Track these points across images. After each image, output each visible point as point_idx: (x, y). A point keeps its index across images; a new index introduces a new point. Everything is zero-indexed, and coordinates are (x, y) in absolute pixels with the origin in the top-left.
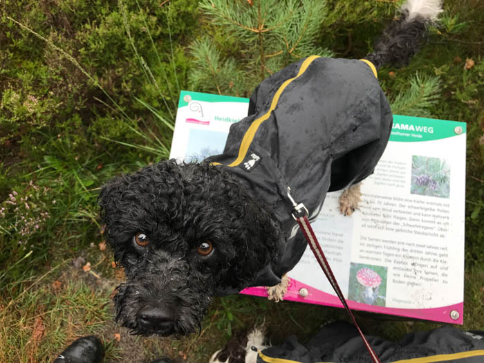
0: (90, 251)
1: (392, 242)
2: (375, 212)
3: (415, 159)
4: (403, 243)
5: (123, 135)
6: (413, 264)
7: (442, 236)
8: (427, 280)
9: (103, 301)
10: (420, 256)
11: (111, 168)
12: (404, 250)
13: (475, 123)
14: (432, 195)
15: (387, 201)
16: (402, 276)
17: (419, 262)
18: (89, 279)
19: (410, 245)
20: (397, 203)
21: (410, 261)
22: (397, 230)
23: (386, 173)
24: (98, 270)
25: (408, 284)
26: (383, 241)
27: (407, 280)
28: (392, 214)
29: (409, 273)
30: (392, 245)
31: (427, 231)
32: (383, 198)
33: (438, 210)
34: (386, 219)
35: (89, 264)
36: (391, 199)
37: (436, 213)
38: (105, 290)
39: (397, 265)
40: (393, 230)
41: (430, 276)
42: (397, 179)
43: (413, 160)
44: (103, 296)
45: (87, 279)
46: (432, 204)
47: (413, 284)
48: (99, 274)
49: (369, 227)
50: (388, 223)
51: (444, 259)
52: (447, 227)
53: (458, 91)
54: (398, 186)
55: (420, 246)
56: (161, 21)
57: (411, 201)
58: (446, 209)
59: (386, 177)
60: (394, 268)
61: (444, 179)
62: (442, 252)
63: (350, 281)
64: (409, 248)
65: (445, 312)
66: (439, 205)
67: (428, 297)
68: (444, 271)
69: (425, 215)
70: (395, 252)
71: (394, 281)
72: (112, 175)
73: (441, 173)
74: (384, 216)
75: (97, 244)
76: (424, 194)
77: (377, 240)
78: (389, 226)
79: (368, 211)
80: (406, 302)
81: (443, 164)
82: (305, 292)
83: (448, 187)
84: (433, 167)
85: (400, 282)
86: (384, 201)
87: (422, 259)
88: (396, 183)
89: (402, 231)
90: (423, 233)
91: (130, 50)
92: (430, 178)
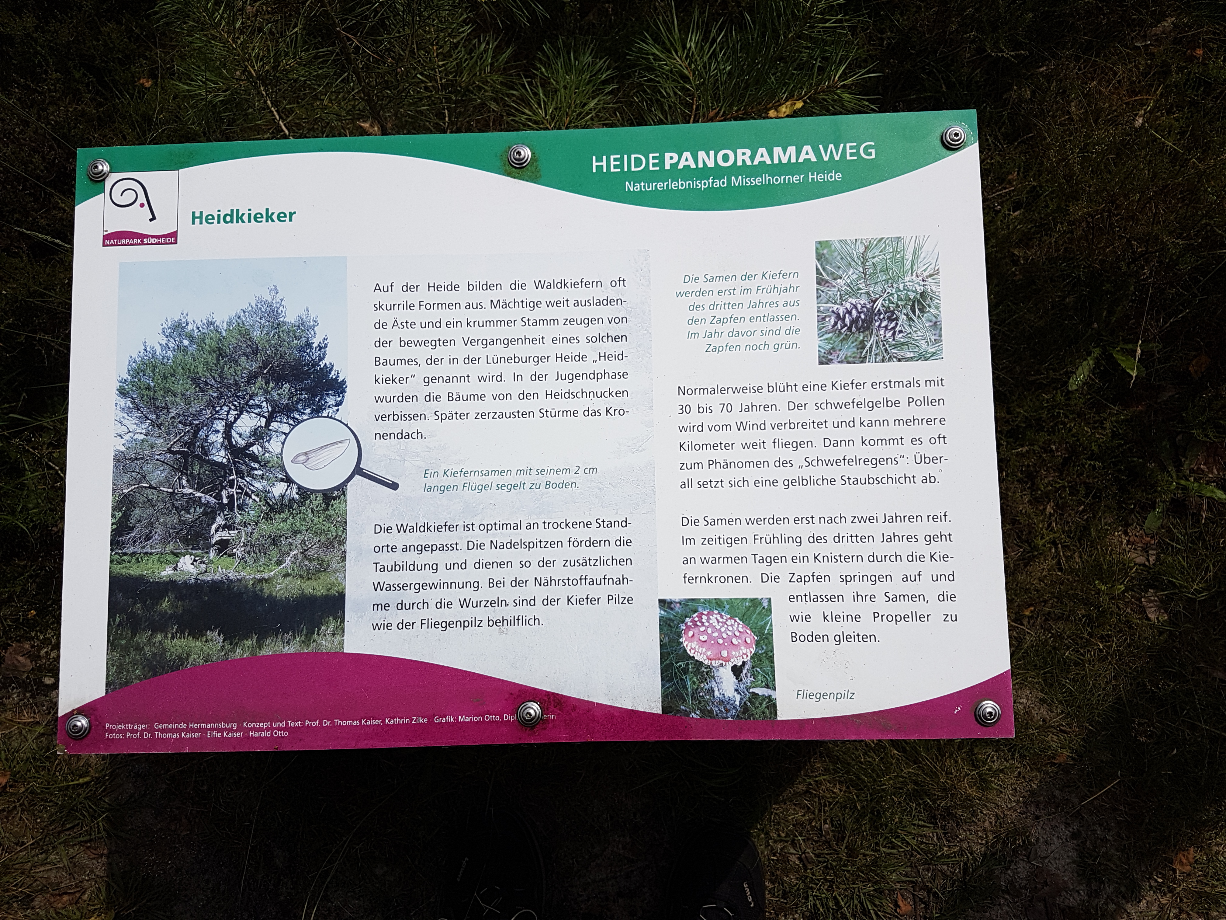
3: (823, 252)
8: (896, 619)
12: (815, 539)
15: (748, 398)
16: (817, 618)
19: (831, 520)
20: (780, 399)
22: (789, 484)
26: (749, 522)
27: (833, 629)
31: (881, 471)
32: (736, 390)
33: (910, 401)
37: (905, 411)
39: (800, 589)
41: (903, 608)
42: (775, 326)
43: (819, 257)
46: (888, 384)
47: (853, 639)
49: (702, 485)
52: (942, 450)
54: (778, 348)
55: (862, 520)
57: (823, 387)
59: (739, 327)
60: (792, 598)
61: (921, 302)
62: (934, 528)
64: (829, 531)
65: (957, 710)
66: (910, 384)
68: (944, 586)
69: (871, 424)
70: (790, 549)
71: (794, 637)
73: (912, 284)
76: (863, 361)
77: (729, 522)
81: (915, 252)
82: (532, 712)
83: (936, 325)
85: (815, 638)
86: (737, 400)
88: (772, 340)
89: (802, 481)
92: (879, 305)
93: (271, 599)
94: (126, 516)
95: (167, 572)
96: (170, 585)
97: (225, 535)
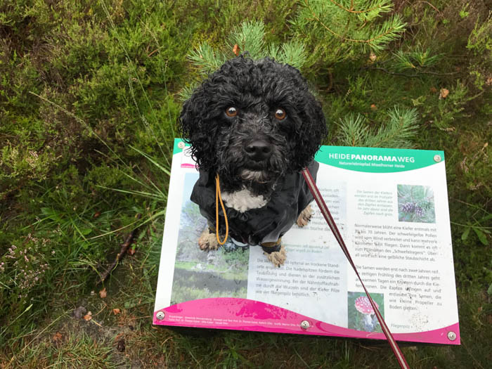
0: (90, 300)
1: (385, 269)
2: (367, 241)
3: (400, 188)
4: (396, 270)
5: (119, 182)
6: (408, 289)
7: (432, 260)
8: (423, 303)
9: (106, 350)
10: (413, 280)
11: (108, 215)
12: (398, 276)
13: (456, 149)
14: (419, 221)
15: (377, 230)
16: (398, 301)
17: (412, 286)
18: (91, 329)
19: (403, 270)
20: (387, 231)
21: (404, 286)
22: (390, 257)
23: (374, 203)
24: (100, 318)
25: (405, 308)
26: (377, 269)
27: (403, 305)
28: (384, 242)
29: (404, 298)
30: (385, 272)
31: (418, 256)
32: (373, 227)
33: (426, 235)
34: (378, 247)
35: (90, 313)
36: (380, 227)
37: (425, 238)
38: (108, 339)
39: (393, 291)
40: (385, 257)
41: (425, 300)
42: (385, 208)
43: (398, 189)
44: (105, 345)
45: (88, 329)
46: (420, 229)
47: (409, 308)
48: (101, 323)
49: (362, 256)
50: (380, 251)
51: (436, 281)
52: (436, 251)
53: (436, 120)
54: (386, 215)
55: (412, 271)
56: (150, 70)
57: (400, 228)
58: (433, 233)
59: (375, 207)
60: (390, 294)
61: (429, 206)
62: (434, 275)
63: (349, 310)
64: (402, 273)
65: (442, 334)
66: (426, 230)
67: (425, 321)
68: (437, 294)
69: (415, 241)
70: (389, 278)
71: (391, 307)
72: (110, 222)
73: (426, 200)
74: (376, 245)
75: (97, 292)
76: (412, 221)
77: (371, 268)
78: (382, 254)
79: (361, 241)
80: (404, 327)
81: (427, 190)
82: (306, 324)
83: (433, 213)
84: (418, 195)
85: (397, 307)
86: (373, 230)
87: (415, 283)
88: (384, 212)
89: (394, 257)
90: (414, 259)
91: (122, 100)
92: (416, 205)
93: (225, 280)
94: (181, 250)
95: (193, 268)
96: (194, 273)
97: (211, 258)
